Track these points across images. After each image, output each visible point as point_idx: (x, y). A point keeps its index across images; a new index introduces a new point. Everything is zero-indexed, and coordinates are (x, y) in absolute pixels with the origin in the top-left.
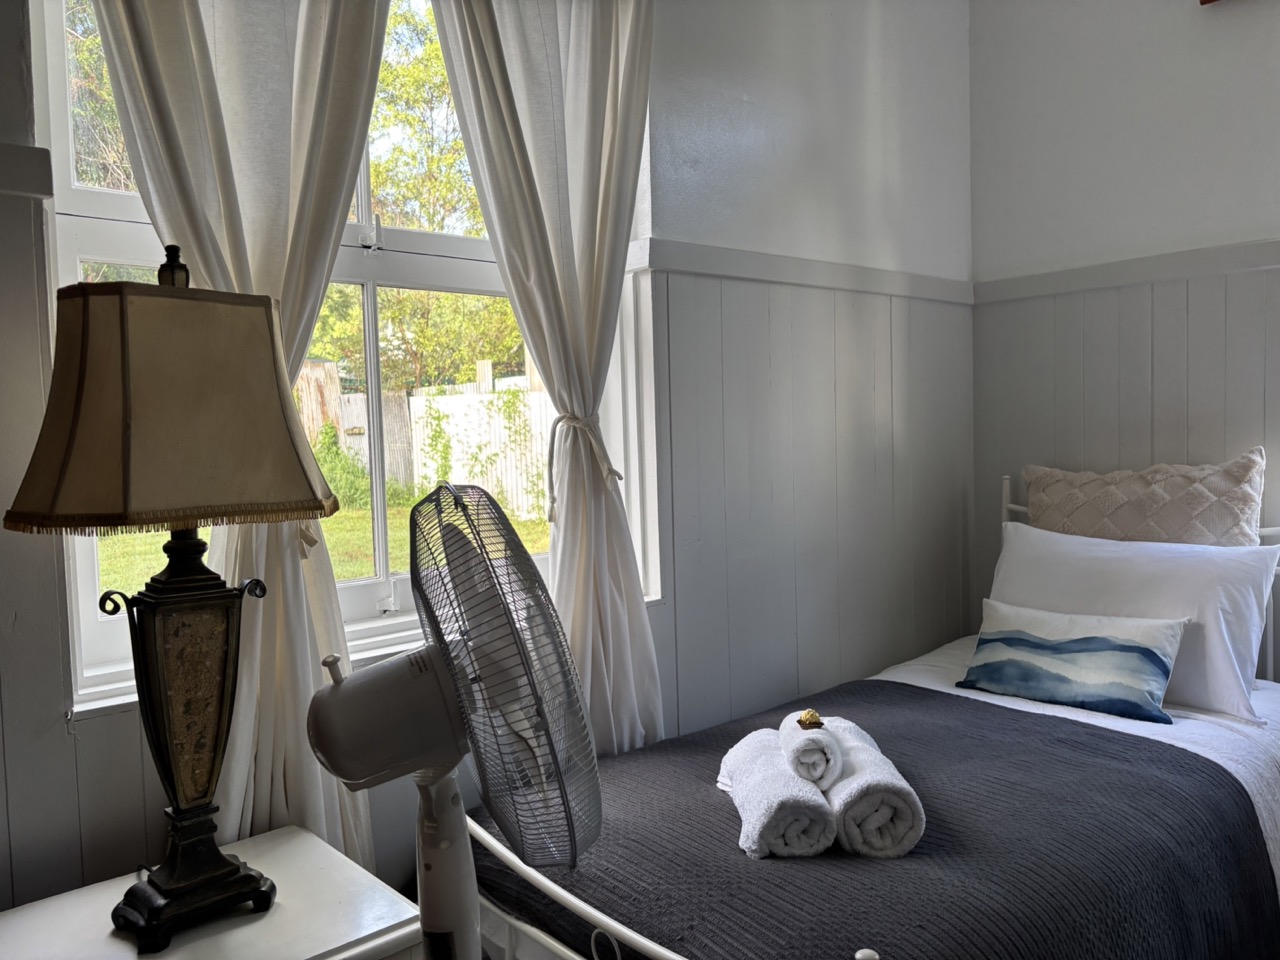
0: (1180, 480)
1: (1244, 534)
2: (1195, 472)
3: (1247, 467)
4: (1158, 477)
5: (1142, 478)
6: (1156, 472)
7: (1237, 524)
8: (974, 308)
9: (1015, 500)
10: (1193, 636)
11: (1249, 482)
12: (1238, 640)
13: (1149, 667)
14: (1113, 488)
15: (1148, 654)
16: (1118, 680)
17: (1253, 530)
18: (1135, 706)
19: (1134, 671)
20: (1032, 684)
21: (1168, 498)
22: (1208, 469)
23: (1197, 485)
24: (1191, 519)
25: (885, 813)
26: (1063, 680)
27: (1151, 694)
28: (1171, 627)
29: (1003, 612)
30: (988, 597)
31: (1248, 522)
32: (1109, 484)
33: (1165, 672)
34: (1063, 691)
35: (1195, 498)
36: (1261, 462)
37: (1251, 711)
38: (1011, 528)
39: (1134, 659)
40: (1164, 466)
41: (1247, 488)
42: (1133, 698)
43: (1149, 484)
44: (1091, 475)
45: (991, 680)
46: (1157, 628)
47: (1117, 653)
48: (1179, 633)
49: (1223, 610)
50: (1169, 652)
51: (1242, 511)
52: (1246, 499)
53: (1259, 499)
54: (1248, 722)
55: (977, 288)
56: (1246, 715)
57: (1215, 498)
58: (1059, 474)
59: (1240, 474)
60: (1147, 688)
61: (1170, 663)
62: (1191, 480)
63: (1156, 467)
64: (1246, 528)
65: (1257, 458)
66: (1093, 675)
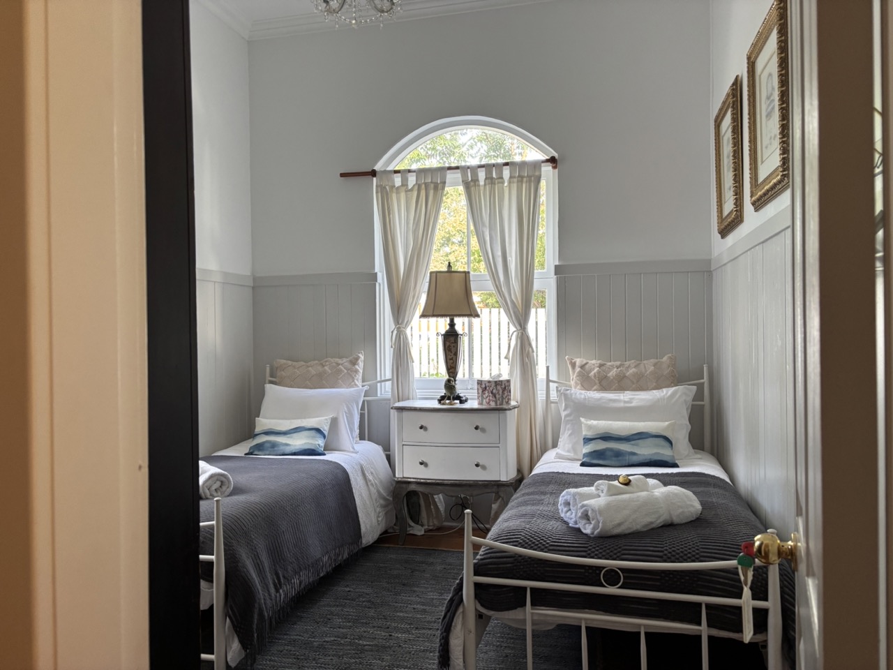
0: (334, 364)
1: (356, 385)
2: (340, 361)
3: (357, 359)
4: (327, 363)
5: (322, 364)
6: (326, 361)
7: (353, 381)
8: (253, 288)
9: (272, 376)
10: (334, 422)
11: (358, 364)
12: (350, 423)
13: (318, 435)
14: (310, 368)
15: (318, 430)
16: (307, 441)
17: (359, 383)
18: (313, 450)
19: (313, 437)
20: (276, 449)
21: (330, 372)
22: (345, 360)
23: (340, 366)
24: (338, 379)
25: (218, 484)
26: (287, 445)
27: (319, 445)
28: (326, 419)
29: (263, 423)
30: (258, 417)
31: (357, 380)
32: (309, 367)
33: (324, 437)
34: (288, 450)
35: (341, 371)
36: (362, 357)
37: (353, 448)
38: (268, 387)
39: (313, 433)
40: (329, 359)
41: (357, 367)
42: (313, 448)
43: (324, 366)
44: (303, 363)
45: (259, 450)
46: (322, 421)
47: (307, 432)
48: (329, 421)
49: (346, 413)
50: (326, 429)
51: (355, 376)
52: (357, 371)
53: (361, 371)
54: (353, 452)
55: (255, 279)
56: (352, 450)
57: (346, 371)
58: (290, 363)
59: (354, 362)
60: (317, 443)
61: (326, 433)
62: (338, 364)
63: (326, 359)
64: (357, 383)
65: (360, 355)
66: (298, 442)
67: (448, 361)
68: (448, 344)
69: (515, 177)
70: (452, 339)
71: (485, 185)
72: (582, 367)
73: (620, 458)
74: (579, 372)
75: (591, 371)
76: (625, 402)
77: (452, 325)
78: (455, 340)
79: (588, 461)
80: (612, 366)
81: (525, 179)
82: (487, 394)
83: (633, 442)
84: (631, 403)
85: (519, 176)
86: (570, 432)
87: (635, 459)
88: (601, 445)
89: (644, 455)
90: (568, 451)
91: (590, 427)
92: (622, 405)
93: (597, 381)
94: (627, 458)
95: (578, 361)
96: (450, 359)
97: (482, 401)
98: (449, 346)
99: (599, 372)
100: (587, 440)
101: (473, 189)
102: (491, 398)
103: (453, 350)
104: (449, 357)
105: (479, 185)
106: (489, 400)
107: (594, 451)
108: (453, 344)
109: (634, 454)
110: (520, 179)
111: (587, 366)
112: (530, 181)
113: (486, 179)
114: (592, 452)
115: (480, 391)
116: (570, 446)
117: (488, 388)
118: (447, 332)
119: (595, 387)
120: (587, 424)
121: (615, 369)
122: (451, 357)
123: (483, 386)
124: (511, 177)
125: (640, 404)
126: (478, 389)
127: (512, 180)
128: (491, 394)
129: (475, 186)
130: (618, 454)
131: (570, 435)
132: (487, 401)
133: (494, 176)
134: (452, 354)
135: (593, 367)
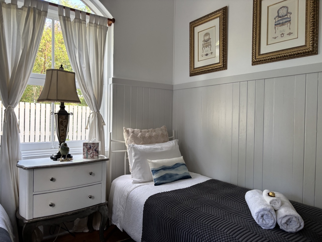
67: (60, 131)
68: (61, 120)
69: (92, 23)
70: (64, 117)
71: (75, 22)
72: (133, 132)
73: (172, 178)
74: (132, 135)
75: (137, 135)
76: (161, 149)
77: (62, 107)
78: (66, 118)
79: (159, 182)
80: (145, 131)
81: (98, 27)
82: (91, 151)
83: (175, 169)
84: (163, 149)
85: (95, 23)
86: (139, 168)
87: (178, 177)
88: (163, 173)
89: (181, 174)
90: (139, 178)
91: (154, 164)
92: (160, 151)
93: (142, 140)
94: (175, 177)
95: (130, 130)
96: (62, 130)
97: (87, 156)
98: (62, 121)
99: (141, 135)
100: (155, 171)
101: (67, 22)
102: (94, 154)
103: (64, 124)
104: (61, 129)
105: (70, 21)
106: (93, 155)
107: (161, 176)
108: (65, 120)
109: (177, 175)
110: (96, 25)
111: (135, 132)
112: (101, 28)
113: (76, 18)
114: (159, 177)
115: (86, 150)
116: (141, 175)
117: (92, 148)
118: (60, 111)
119: (141, 143)
120: (153, 163)
121: (147, 133)
122: (62, 129)
123: (89, 146)
124: (90, 22)
125: (166, 149)
126: (84, 149)
127: (90, 24)
128: (94, 151)
129: (68, 20)
130: (171, 176)
131: (139, 169)
132: (91, 155)
133: (81, 18)
134: (63, 127)
135: (138, 132)
